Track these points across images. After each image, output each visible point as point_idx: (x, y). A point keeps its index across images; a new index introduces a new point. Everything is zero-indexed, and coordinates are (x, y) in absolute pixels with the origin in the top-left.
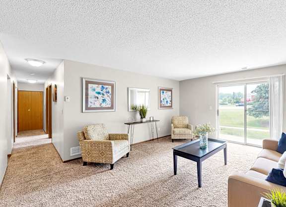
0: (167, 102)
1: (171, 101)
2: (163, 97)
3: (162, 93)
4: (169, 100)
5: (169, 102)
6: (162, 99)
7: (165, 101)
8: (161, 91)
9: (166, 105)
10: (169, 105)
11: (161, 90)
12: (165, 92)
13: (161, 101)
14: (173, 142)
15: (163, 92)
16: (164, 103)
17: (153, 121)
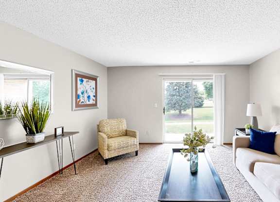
0: (89, 97)
1: (95, 96)
2: (81, 88)
3: (79, 82)
4: (92, 94)
5: (92, 97)
6: (79, 92)
7: (86, 95)
8: (78, 78)
9: (88, 103)
10: (92, 102)
11: (77, 75)
12: (85, 80)
13: (78, 97)
14: (106, 164)
15: (82, 81)
16: (83, 99)
17: (63, 134)
